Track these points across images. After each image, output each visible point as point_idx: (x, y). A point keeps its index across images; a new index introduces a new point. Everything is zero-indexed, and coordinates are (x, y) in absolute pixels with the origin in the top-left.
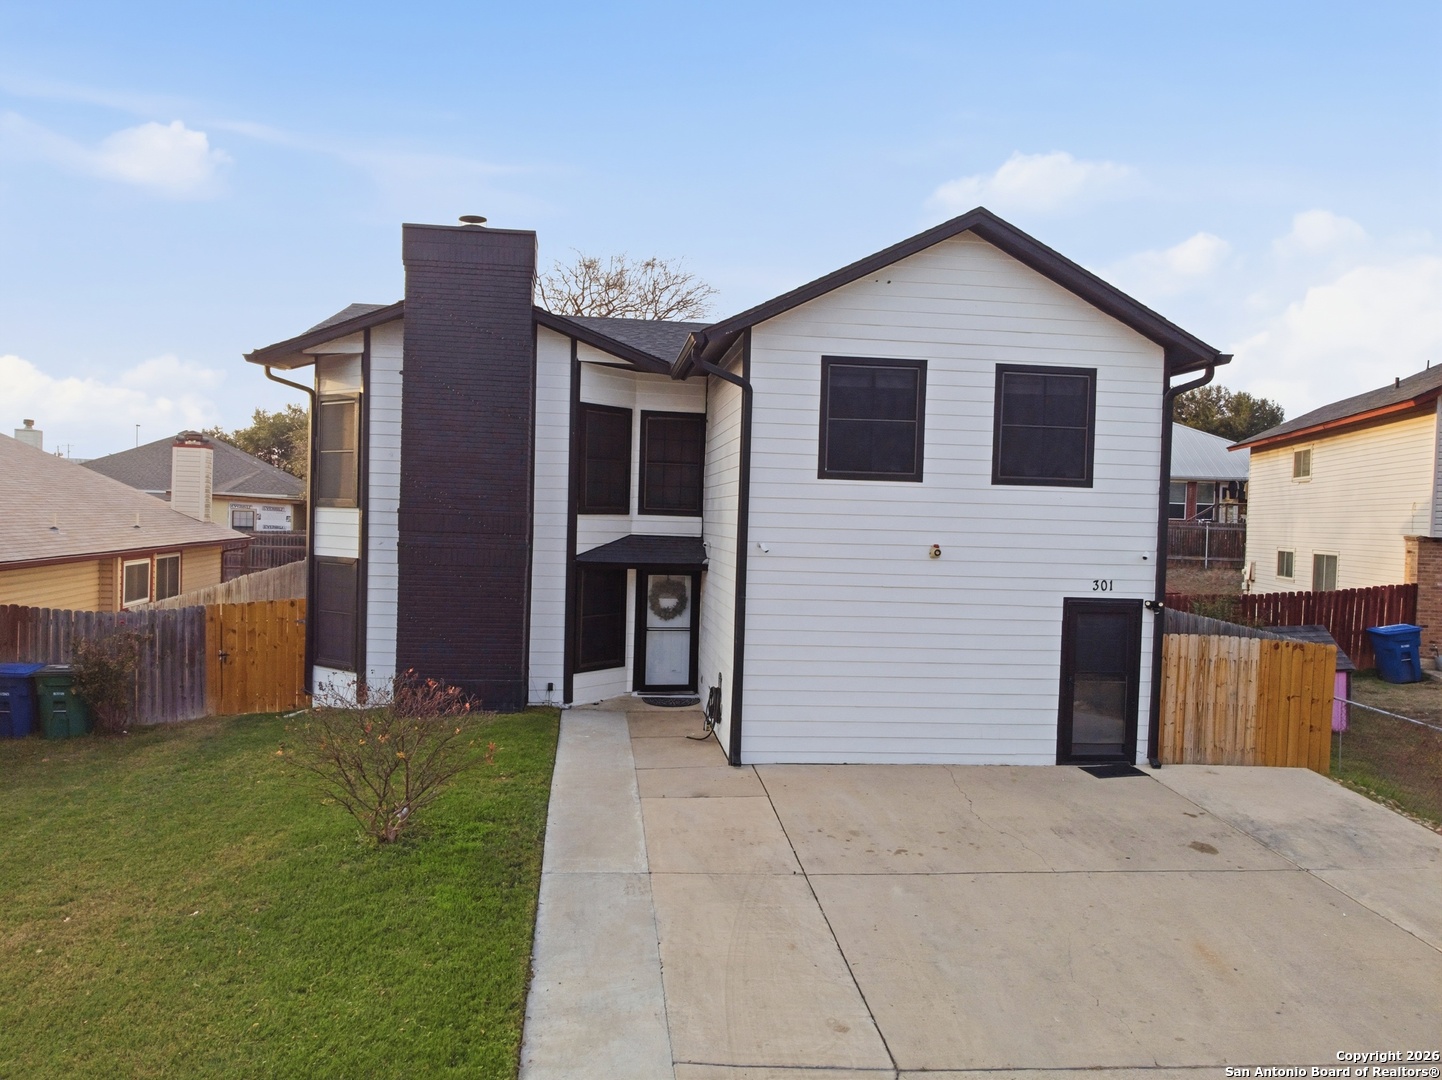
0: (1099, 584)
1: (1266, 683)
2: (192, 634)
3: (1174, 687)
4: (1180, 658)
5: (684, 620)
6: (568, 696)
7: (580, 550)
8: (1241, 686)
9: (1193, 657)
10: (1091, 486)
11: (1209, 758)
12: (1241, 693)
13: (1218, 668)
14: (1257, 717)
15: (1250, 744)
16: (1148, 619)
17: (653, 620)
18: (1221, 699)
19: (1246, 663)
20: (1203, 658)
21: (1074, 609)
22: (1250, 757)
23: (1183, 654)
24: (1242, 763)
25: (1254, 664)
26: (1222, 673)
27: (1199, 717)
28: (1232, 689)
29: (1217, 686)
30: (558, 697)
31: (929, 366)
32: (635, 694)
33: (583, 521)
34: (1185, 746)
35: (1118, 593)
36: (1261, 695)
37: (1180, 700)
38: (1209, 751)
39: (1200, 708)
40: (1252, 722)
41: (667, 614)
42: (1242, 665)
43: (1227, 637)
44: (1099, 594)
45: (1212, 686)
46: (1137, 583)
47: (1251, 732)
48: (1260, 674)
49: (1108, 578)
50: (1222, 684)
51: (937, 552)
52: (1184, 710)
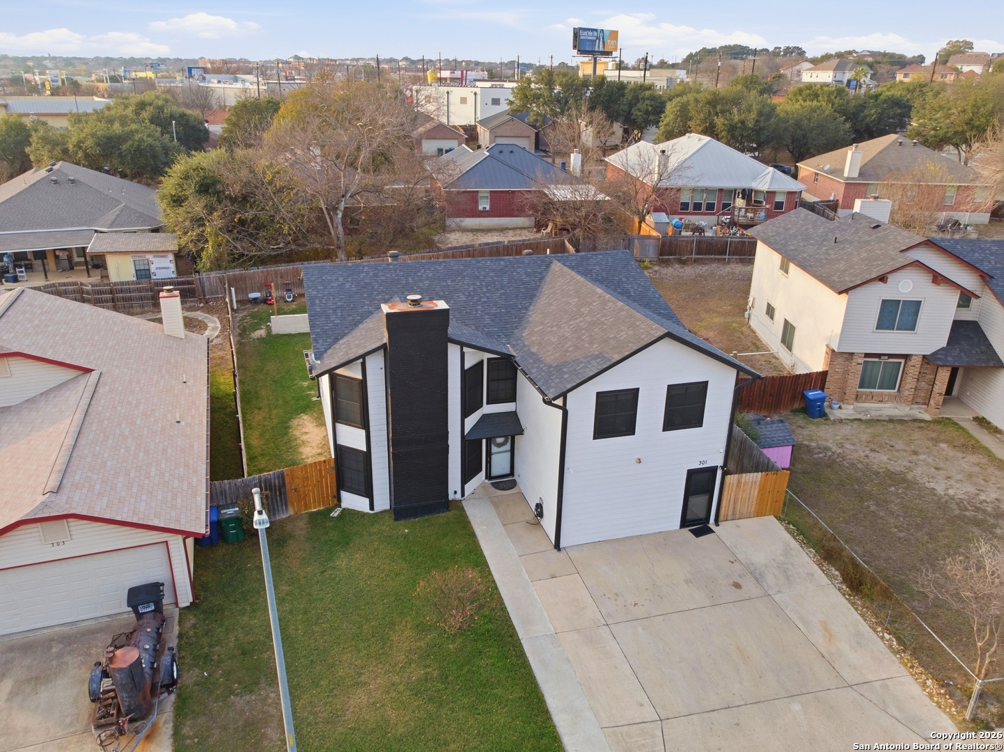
0: (702, 462)
1: (762, 488)
2: (279, 482)
4: (730, 484)
5: (508, 447)
6: (463, 495)
7: (466, 432)
8: (752, 491)
9: (735, 482)
10: (702, 427)
11: (737, 518)
12: (752, 493)
13: (744, 485)
14: (757, 501)
15: (753, 510)
16: (719, 473)
17: (494, 449)
18: (744, 496)
19: (755, 482)
20: (739, 482)
21: (692, 473)
22: (752, 515)
23: (732, 482)
24: (749, 518)
25: (758, 482)
26: (746, 487)
27: (735, 503)
28: (748, 492)
29: (743, 491)
30: (458, 496)
31: (640, 390)
32: (487, 481)
33: (467, 419)
34: (728, 514)
35: (709, 464)
36: (759, 492)
37: (728, 498)
38: (737, 515)
39: (736, 500)
40: (755, 502)
41: (499, 445)
42: (753, 483)
43: (749, 474)
44: (702, 466)
45: (741, 492)
46: (717, 460)
47: (754, 506)
48: (760, 485)
49: (705, 460)
50: (745, 491)
51: (639, 461)
52: (729, 502)
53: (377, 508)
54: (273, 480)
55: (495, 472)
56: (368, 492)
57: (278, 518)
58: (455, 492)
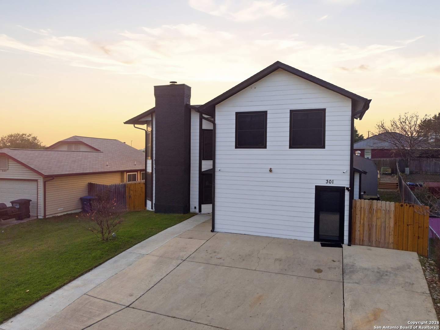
0: (328, 181)
1: (398, 219)
3: (359, 218)
4: (361, 208)
6: (200, 210)
7: (203, 170)
8: (387, 220)
9: (367, 208)
10: (325, 148)
11: (374, 244)
12: (387, 222)
13: (377, 212)
14: (394, 231)
15: (391, 241)
16: (347, 194)
18: (379, 224)
19: (389, 211)
20: (371, 208)
21: (319, 190)
22: (392, 246)
24: (388, 248)
25: (392, 212)
26: (379, 214)
27: (369, 229)
28: (383, 220)
30: (197, 210)
31: (268, 113)
33: (204, 162)
34: (364, 239)
35: (336, 184)
36: (395, 223)
37: (362, 222)
39: (370, 226)
40: (392, 233)
43: (380, 201)
44: (329, 185)
45: (375, 218)
46: (342, 181)
47: (392, 236)
48: (395, 216)
49: (332, 179)
50: (379, 218)
51: (271, 171)
52: (364, 226)
54: (121, 189)
58: (195, 208)
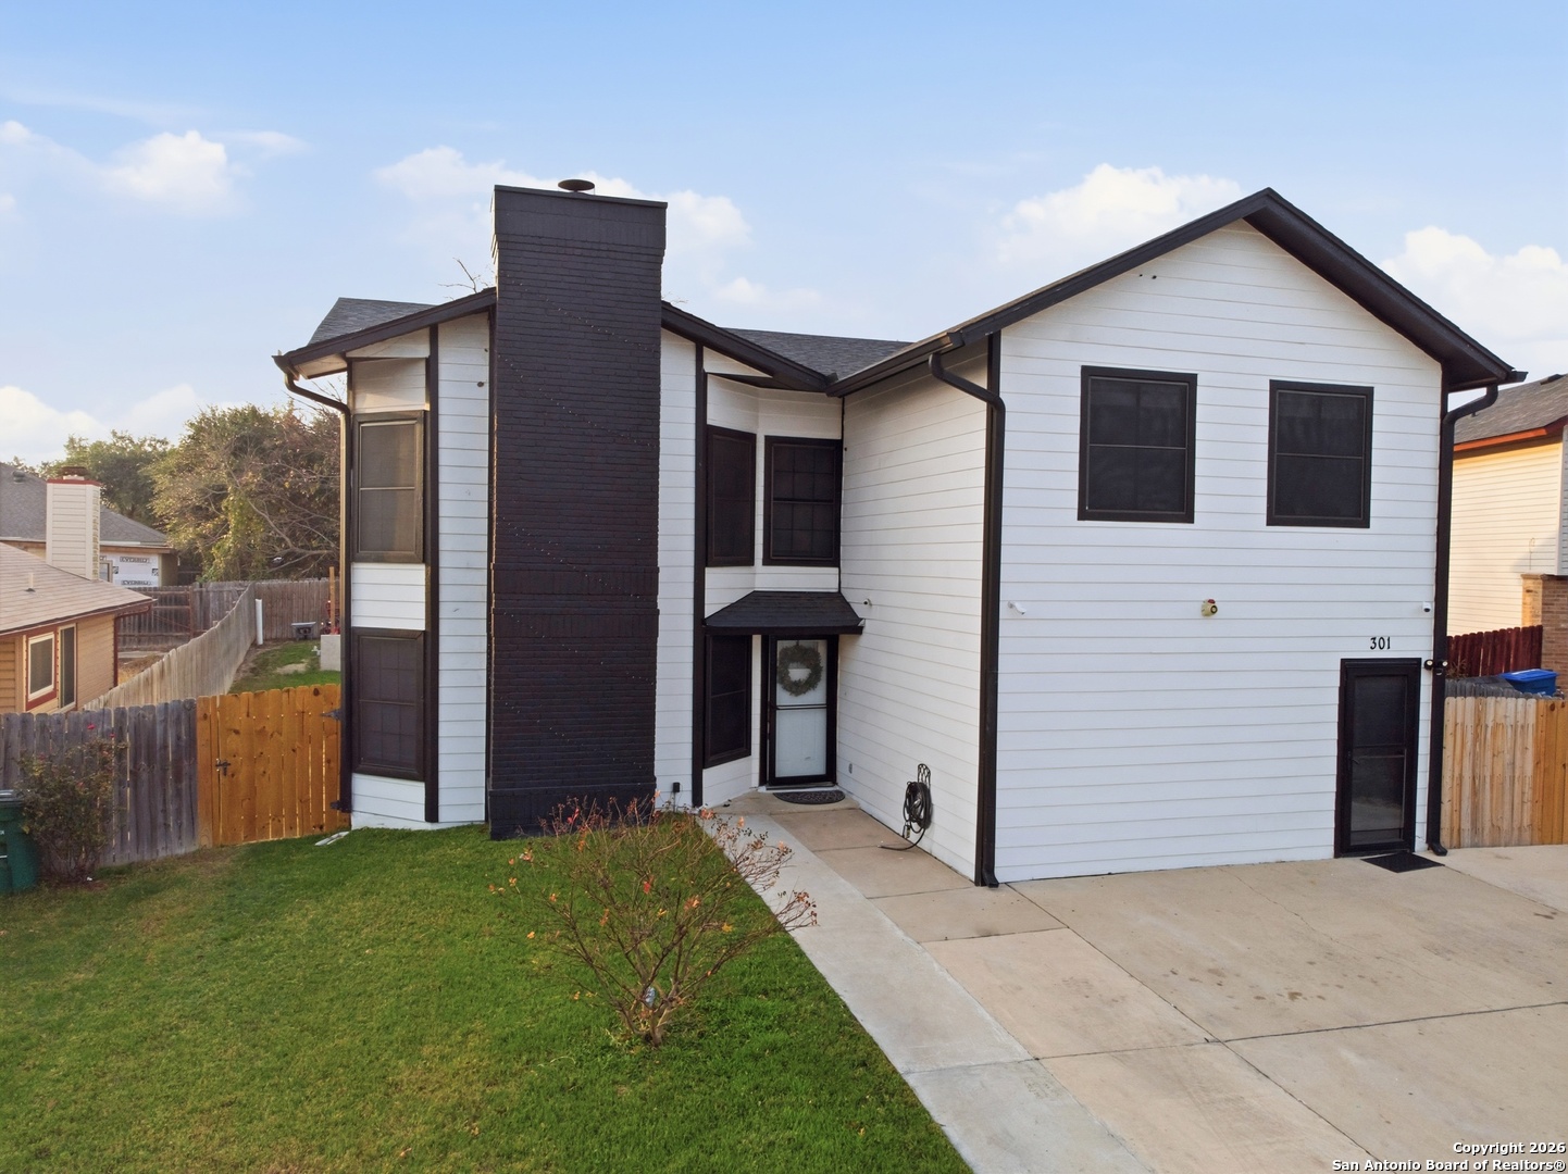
0: (1377, 641)
1: (1543, 750)
2: (179, 738)
3: (1450, 759)
4: (1456, 725)
5: (818, 695)
6: (697, 798)
7: (709, 611)
8: (1518, 755)
9: (1470, 722)
10: (1368, 527)
11: (1487, 839)
12: (1518, 763)
13: (1494, 734)
14: (1534, 789)
15: (1526, 822)
16: (1426, 680)
17: (783, 697)
18: (1498, 770)
19: (1522, 727)
20: (1479, 722)
21: (1353, 671)
22: (1527, 835)
23: (1459, 721)
24: (1519, 844)
25: (1530, 729)
26: (1499, 742)
27: (1475, 792)
28: (1508, 757)
29: (1494, 755)
30: (684, 799)
31: (1200, 381)
32: (763, 789)
33: (712, 575)
34: (1462, 827)
35: (1398, 651)
36: (1537, 764)
37: (1457, 774)
38: (1486, 831)
39: (1477, 781)
40: (1528, 795)
41: (797, 688)
42: (1519, 729)
43: (1504, 698)
44: (1378, 654)
45: (1489, 754)
46: (1416, 639)
47: (1528, 806)
48: (1536, 743)
49: (1385, 635)
50: (1499, 753)
51: (1212, 608)
52: (1460, 785)
53: (449, 816)
54: (159, 729)
55: (786, 766)
56: (425, 769)
57: (162, 854)
58: (676, 788)
